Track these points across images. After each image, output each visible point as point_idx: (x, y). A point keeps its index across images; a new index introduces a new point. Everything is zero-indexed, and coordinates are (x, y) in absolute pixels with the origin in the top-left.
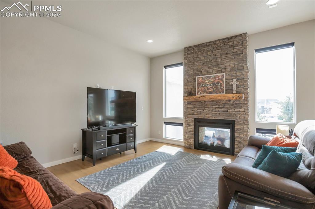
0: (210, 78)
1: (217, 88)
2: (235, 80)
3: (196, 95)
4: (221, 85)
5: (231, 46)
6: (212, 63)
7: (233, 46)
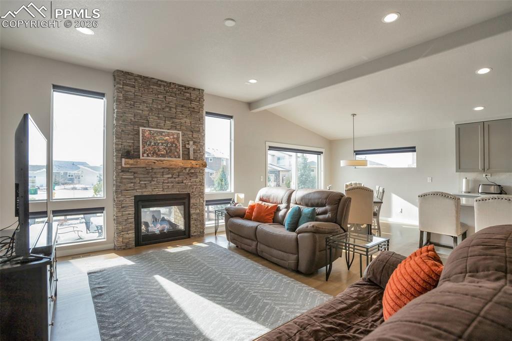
0: (161, 133)
1: (171, 150)
2: (191, 143)
3: (141, 157)
4: (176, 147)
5: (188, 99)
6: (164, 113)
7: (190, 100)
